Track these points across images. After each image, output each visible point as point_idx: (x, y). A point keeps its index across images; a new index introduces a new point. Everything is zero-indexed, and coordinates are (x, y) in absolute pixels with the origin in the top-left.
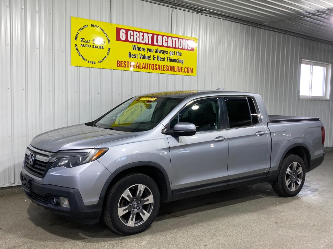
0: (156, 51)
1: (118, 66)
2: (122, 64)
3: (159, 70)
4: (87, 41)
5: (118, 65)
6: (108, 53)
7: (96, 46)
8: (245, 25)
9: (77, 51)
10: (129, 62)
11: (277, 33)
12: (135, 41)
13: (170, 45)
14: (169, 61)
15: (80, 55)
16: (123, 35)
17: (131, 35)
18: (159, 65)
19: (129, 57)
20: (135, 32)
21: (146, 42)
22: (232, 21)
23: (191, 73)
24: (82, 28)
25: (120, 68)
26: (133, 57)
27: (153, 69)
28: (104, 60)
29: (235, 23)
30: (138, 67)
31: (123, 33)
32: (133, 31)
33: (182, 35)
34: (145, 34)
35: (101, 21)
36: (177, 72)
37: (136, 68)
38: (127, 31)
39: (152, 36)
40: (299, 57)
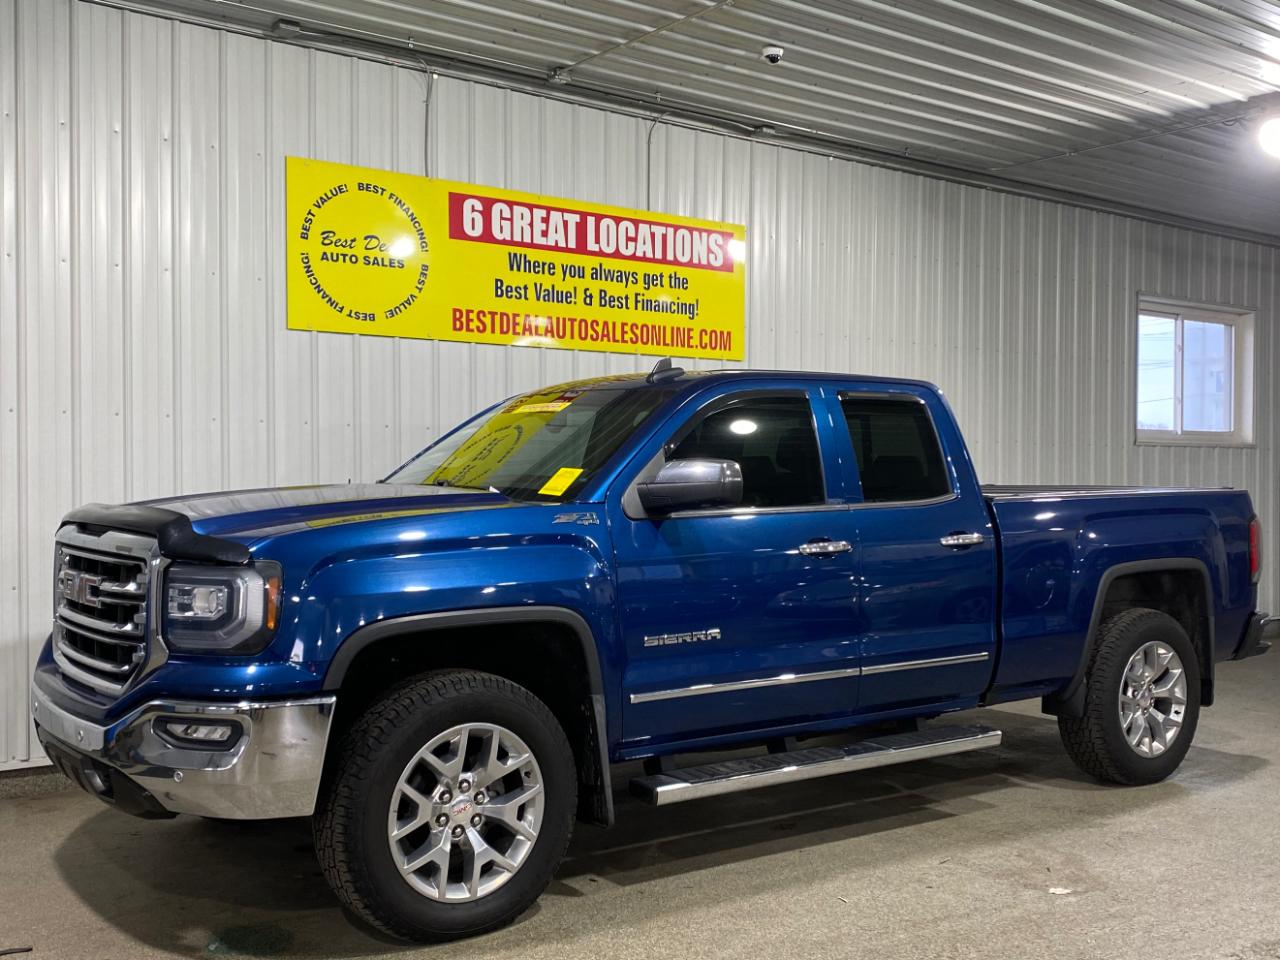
0: (592, 275)
1: (455, 329)
2: (472, 320)
3: (605, 339)
4: (346, 241)
5: (458, 325)
6: (421, 282)
7: (376, 258)
8: (921, 178)
9: (309, 276)
10: (496, 313)
11: (1042, 202)
12: (517, 238)
13: (644, 253)
14: (643, 309)
15: (319, 292)
16: (473, 219)
17: (502, 218)
18: (606, 324)
19: (497, 295)
20: (515, 207)
21: (556, 242)
22: (872, 165)
23: (725, 349)
24: (326, 195)
25: (463, 335)
26: (511, 296)
27: (583, 335)
28: (406, 308)
29: (884, 170)
30: (530, 330)
31: (473, 210)
32: (511, 204)
33: (688, 215)
34: (552, 213)
35: (395, 169)
36: (673, 345)
37: (524, 334)
38: (488, 203)
39: (578, 220)
40: (1130, 289)
